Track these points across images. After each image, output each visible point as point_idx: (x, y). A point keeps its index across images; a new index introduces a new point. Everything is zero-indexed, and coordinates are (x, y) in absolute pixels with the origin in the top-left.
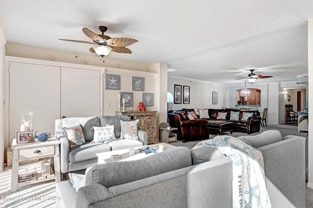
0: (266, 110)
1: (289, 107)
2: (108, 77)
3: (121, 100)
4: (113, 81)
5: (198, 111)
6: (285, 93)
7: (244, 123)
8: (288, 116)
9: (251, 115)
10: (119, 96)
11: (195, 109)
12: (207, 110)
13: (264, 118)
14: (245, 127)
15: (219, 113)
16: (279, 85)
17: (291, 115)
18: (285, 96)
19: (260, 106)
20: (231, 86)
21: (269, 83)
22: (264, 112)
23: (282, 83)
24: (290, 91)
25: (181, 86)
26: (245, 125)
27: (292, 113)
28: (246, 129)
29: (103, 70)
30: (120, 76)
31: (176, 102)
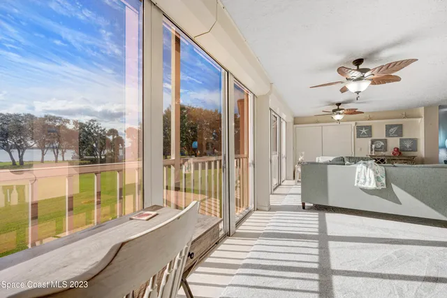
2: (359, 128)
3: (371, 146)
4: (364, 131)
10: (370, 142)
29: (353, 123)
30: (371, 126)
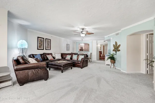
0: (91, 54)
1: (100, 52)
5: (55, 54)
6: (99, 46)
7: (79, 62)
8: (100, 56)
9: (83, 57)
11: (52, 53)
12: (60, 54)
13: (90, 58)
14: (80, 64)
15: (67, 55)
16: (97, 42)
17: (101, 56)
18: (99, 47)
19: (89, 52)
20: (76, 42)
21: (93, 41)
22: (90, 55)
23: (98, 41)
24: (101, 45)
25: (44, 38)
26: (80, 63)
27: (101, 55)
28: (80, 65)
31: (39, 48)
